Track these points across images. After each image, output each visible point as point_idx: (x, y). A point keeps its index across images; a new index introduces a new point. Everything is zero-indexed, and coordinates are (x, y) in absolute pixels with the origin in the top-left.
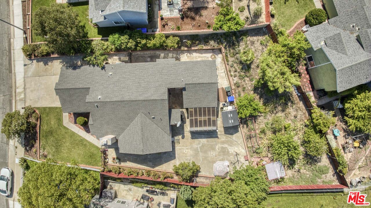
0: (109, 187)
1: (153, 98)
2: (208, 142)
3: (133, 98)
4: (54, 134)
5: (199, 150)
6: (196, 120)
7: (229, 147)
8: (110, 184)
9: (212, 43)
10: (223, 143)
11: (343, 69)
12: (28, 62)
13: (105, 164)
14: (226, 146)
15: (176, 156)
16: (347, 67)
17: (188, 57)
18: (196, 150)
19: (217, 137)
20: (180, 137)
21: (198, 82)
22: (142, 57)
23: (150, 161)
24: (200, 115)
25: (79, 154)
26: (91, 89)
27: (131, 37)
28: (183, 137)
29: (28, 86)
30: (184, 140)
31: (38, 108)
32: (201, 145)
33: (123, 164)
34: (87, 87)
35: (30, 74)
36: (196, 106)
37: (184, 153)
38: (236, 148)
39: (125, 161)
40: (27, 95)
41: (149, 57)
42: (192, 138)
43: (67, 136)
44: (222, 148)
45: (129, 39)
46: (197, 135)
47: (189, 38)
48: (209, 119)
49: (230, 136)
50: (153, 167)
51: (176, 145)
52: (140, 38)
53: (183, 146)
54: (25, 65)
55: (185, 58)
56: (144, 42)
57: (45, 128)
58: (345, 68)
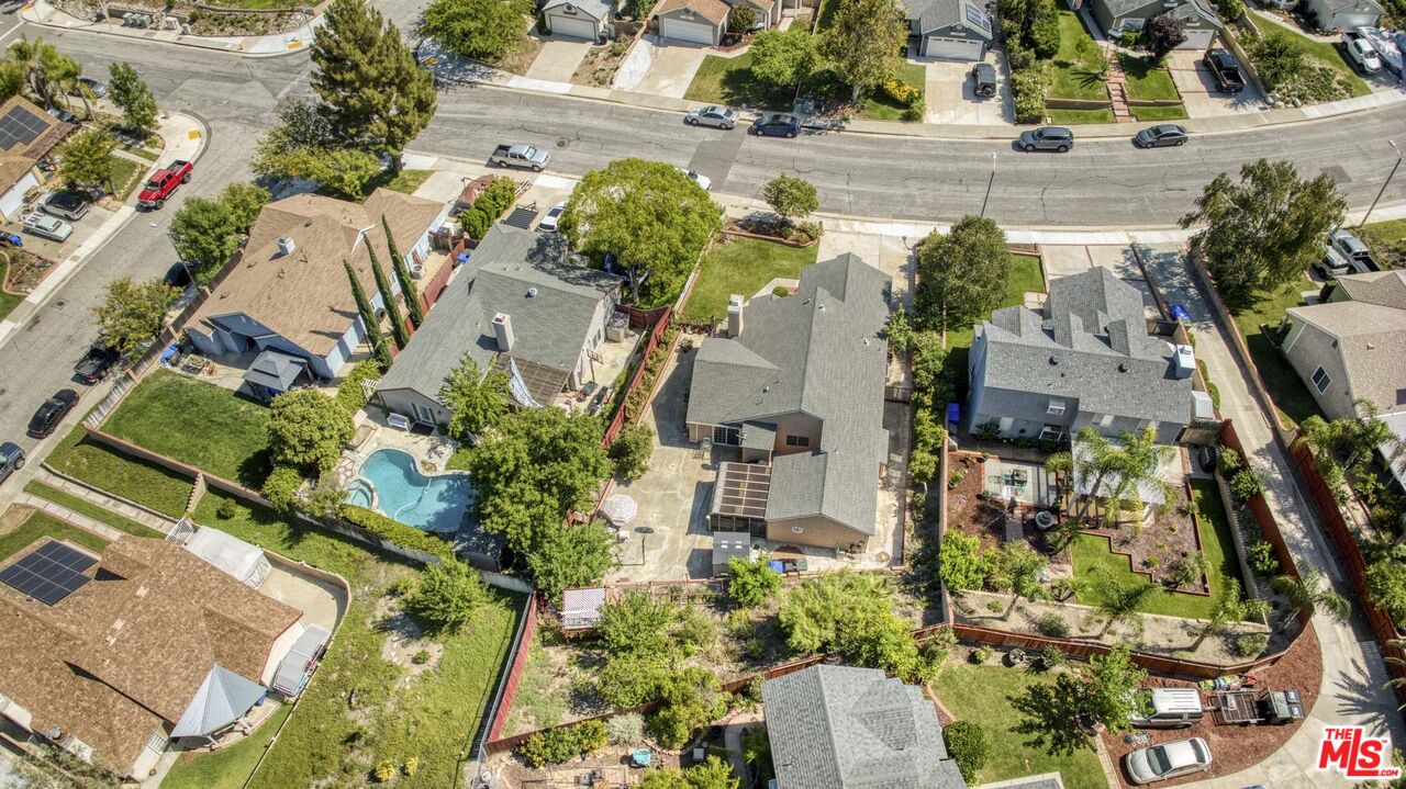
0: (632, 332)
1: (807, 386)
2: (684, 511)
3: (812, 357)
4: (760, 262)
5: (669, 492)
6: (744, 477)
7: (659, 552)
8: (637, 336)
9: (918, 545)
10: (674, 542)
11: (819, 681)
12: (911, 244)
13: (683, 326)
14: (665, 546)
15: (668, 448)
16: (821, 693)
17: (889, 507)
18: (670, 486)
19: (690, 532)
20: (708, 462)
21: (828, 478)
22: (899, 422)
23: (668, 401)
24: (751, 486)
25: (713, 291)
26: (840, 302)
27: (939, 376)
28: (705, 467)
29: (863, 238)
30: (699, 468)
31: (817, 246)
32: (679, 496)
33: (675, 355)
34: (847, 297)
35: (886, 243)
36: (774, 479)
37: (669, 462)
38: (652, 567)
39: (679, 359)
40: (845, 236)
41: (897, 435)
42: (699, 483)
43: (754, 278)
44: (663, 538)
45: (935, 374)
46: (704, 493)
47: (932, 505)
48: (740, 502)
49: (686, 559)
50: (653, 404)
51: (691, 451)
52: (935, 394)
53: (686, 464)
54: (904, 238)
55: (887, 500)
56: (928, 400)
57: (777, 249)
58: (820, 688)
